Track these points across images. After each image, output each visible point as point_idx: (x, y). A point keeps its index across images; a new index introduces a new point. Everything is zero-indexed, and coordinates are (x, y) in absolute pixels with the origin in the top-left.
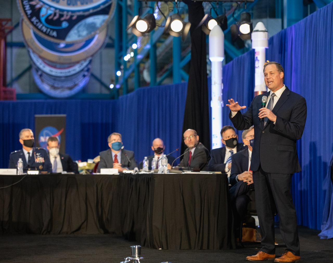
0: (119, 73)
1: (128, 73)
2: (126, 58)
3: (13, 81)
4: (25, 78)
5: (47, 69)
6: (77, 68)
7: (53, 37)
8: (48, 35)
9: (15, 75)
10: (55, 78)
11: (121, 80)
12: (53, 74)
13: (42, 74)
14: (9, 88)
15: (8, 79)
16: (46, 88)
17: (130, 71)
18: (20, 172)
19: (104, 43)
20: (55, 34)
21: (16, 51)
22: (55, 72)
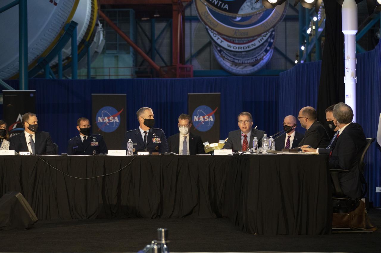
0: (303, 48)
1: (310, 47)
2: (309, 31)
3: (193, 57)
4: (205, 54)
5: (225, 44)
6: (257, 43)
7: (225, 10)
8: (220, 8)
9: (194, 51)
10: (235, 53)
11: (305, 55)
12: (232, 49)
13: (222, 50)
14: (188, 65)
15: (187, 56)
16: (227, 64)
17: (312, 45)
18: (130, 154)
19: (283, 15)
20: (226, 6)
21: (194, 25)
22: (234, 47)
